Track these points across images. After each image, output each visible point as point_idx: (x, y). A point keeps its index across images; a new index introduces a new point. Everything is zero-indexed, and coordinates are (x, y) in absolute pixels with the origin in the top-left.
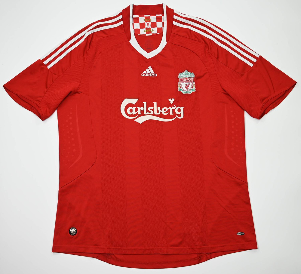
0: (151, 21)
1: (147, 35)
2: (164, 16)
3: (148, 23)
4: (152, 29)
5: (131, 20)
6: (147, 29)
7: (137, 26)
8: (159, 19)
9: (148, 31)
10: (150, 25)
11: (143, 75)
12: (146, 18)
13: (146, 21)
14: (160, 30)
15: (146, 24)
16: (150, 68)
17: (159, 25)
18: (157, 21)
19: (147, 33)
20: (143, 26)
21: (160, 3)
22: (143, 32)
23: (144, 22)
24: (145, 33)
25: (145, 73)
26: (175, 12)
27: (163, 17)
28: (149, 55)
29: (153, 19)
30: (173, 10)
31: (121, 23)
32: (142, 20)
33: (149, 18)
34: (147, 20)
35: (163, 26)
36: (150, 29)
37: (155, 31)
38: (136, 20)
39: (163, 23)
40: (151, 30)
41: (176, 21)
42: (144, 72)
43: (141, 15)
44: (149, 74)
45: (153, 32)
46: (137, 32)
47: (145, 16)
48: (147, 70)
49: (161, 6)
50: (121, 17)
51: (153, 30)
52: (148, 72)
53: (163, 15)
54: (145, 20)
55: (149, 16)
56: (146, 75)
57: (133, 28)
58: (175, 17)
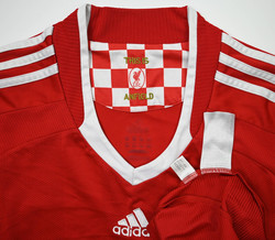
0: (148, 66)
1: (134, 109)
2: (188, 50)
3: (137, 70)
4: (149, 90)
5: (86, 60)
6: (132, 91)
7: (103, 78)
8: (173, 59)
9: (138, 97)
10: (142, 78)
11: (117, 230)
12: (131, 54)
13: (131, 66)
14: (173, 96)
15: (131, 73)
16: (138, 212)
17: (172, 77)
18: (165, 66)
19: (132, 104)
20: (120, 79)
21: (180, 5)
22: (120, 98)
23: (126, 66)
24: (127, 103)
25: (122, 227)
26: (225, 39)
27: (184, 53)
28: (135, 175)
29: (154, 59)
30: (219, 32)
31: (53, 69)
32: (119, 59)
33: (141, 54)
34: (135, 60)
35: (184, 84)
36: (143, 91)
37: (157, 97)
38: (101, 60)
39: (185, 72)
40: (145, 96)
41: (227, 70)
42: (120, 223)
43: (118, 43)
44: (134, 228)
45: (150, 103)
46: (103, 96)
47: (130, 46)
48: (130, 218)
49: (181, 14)
50: (50, 51)
51: (152, 96)
52: (133, 223)
53: (186, 48)
54: (128, 62)
55: (141, 47)
56: (125, 232)
57: (92, 85)
58: (224, 59)
